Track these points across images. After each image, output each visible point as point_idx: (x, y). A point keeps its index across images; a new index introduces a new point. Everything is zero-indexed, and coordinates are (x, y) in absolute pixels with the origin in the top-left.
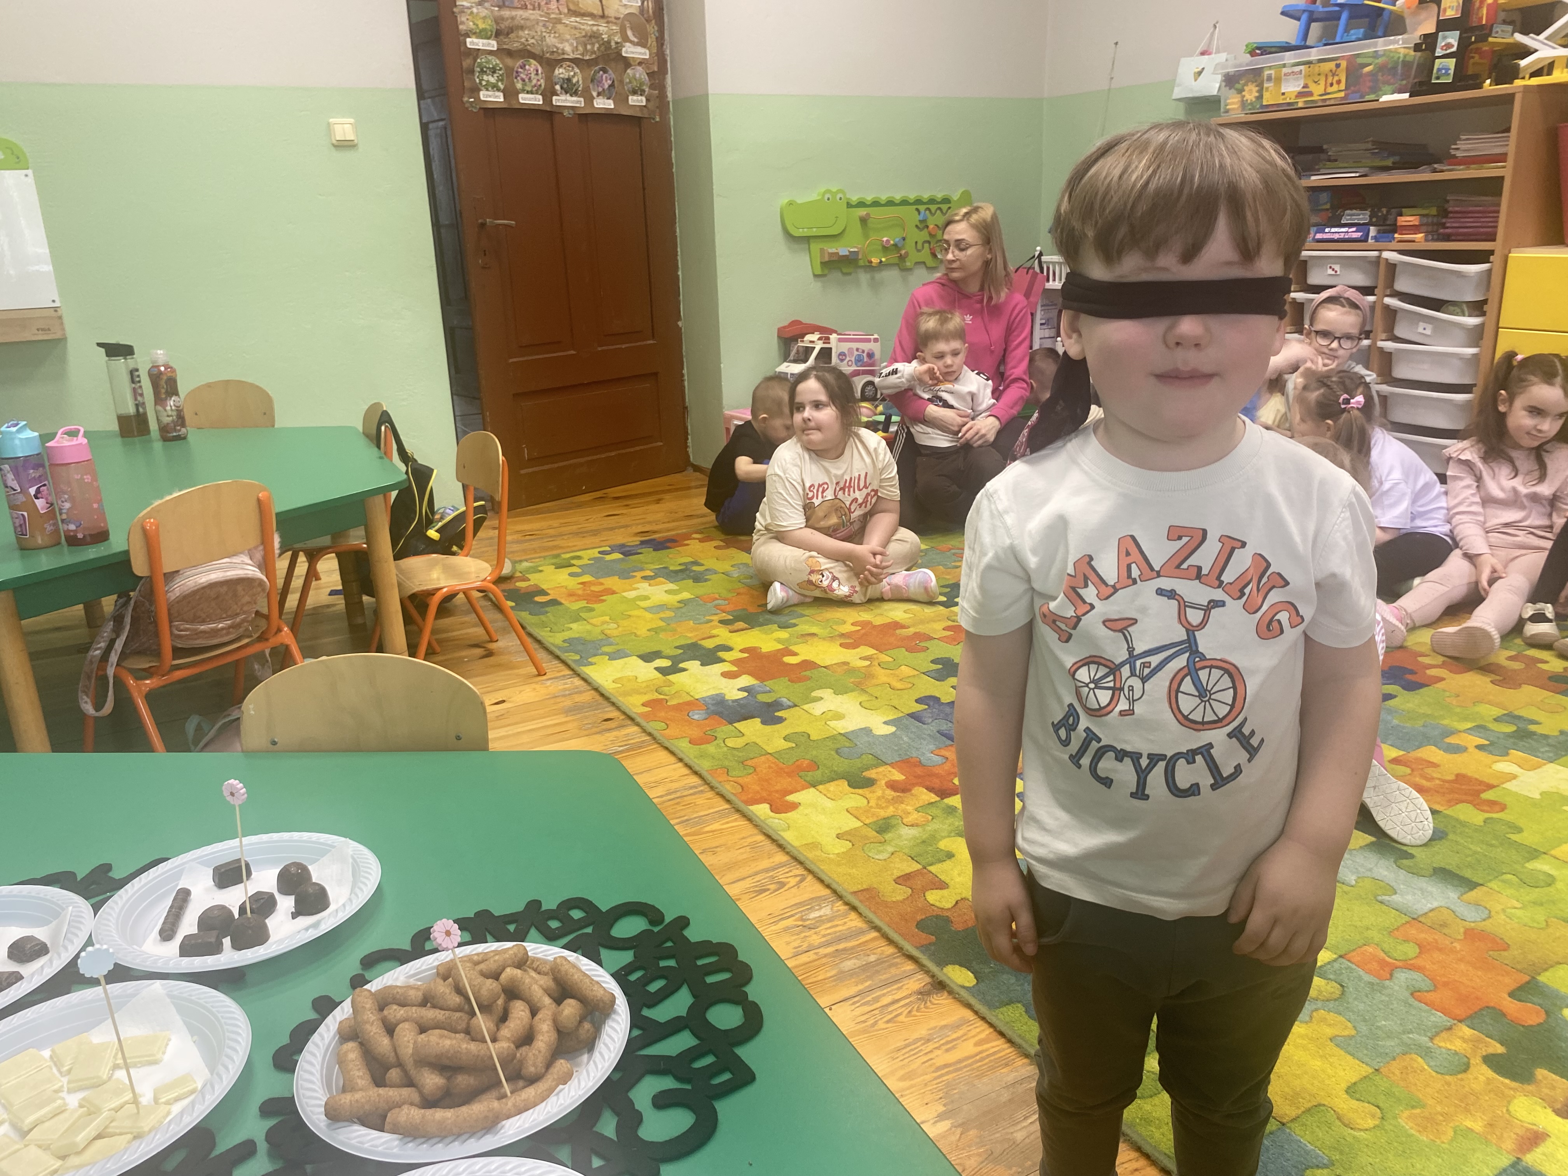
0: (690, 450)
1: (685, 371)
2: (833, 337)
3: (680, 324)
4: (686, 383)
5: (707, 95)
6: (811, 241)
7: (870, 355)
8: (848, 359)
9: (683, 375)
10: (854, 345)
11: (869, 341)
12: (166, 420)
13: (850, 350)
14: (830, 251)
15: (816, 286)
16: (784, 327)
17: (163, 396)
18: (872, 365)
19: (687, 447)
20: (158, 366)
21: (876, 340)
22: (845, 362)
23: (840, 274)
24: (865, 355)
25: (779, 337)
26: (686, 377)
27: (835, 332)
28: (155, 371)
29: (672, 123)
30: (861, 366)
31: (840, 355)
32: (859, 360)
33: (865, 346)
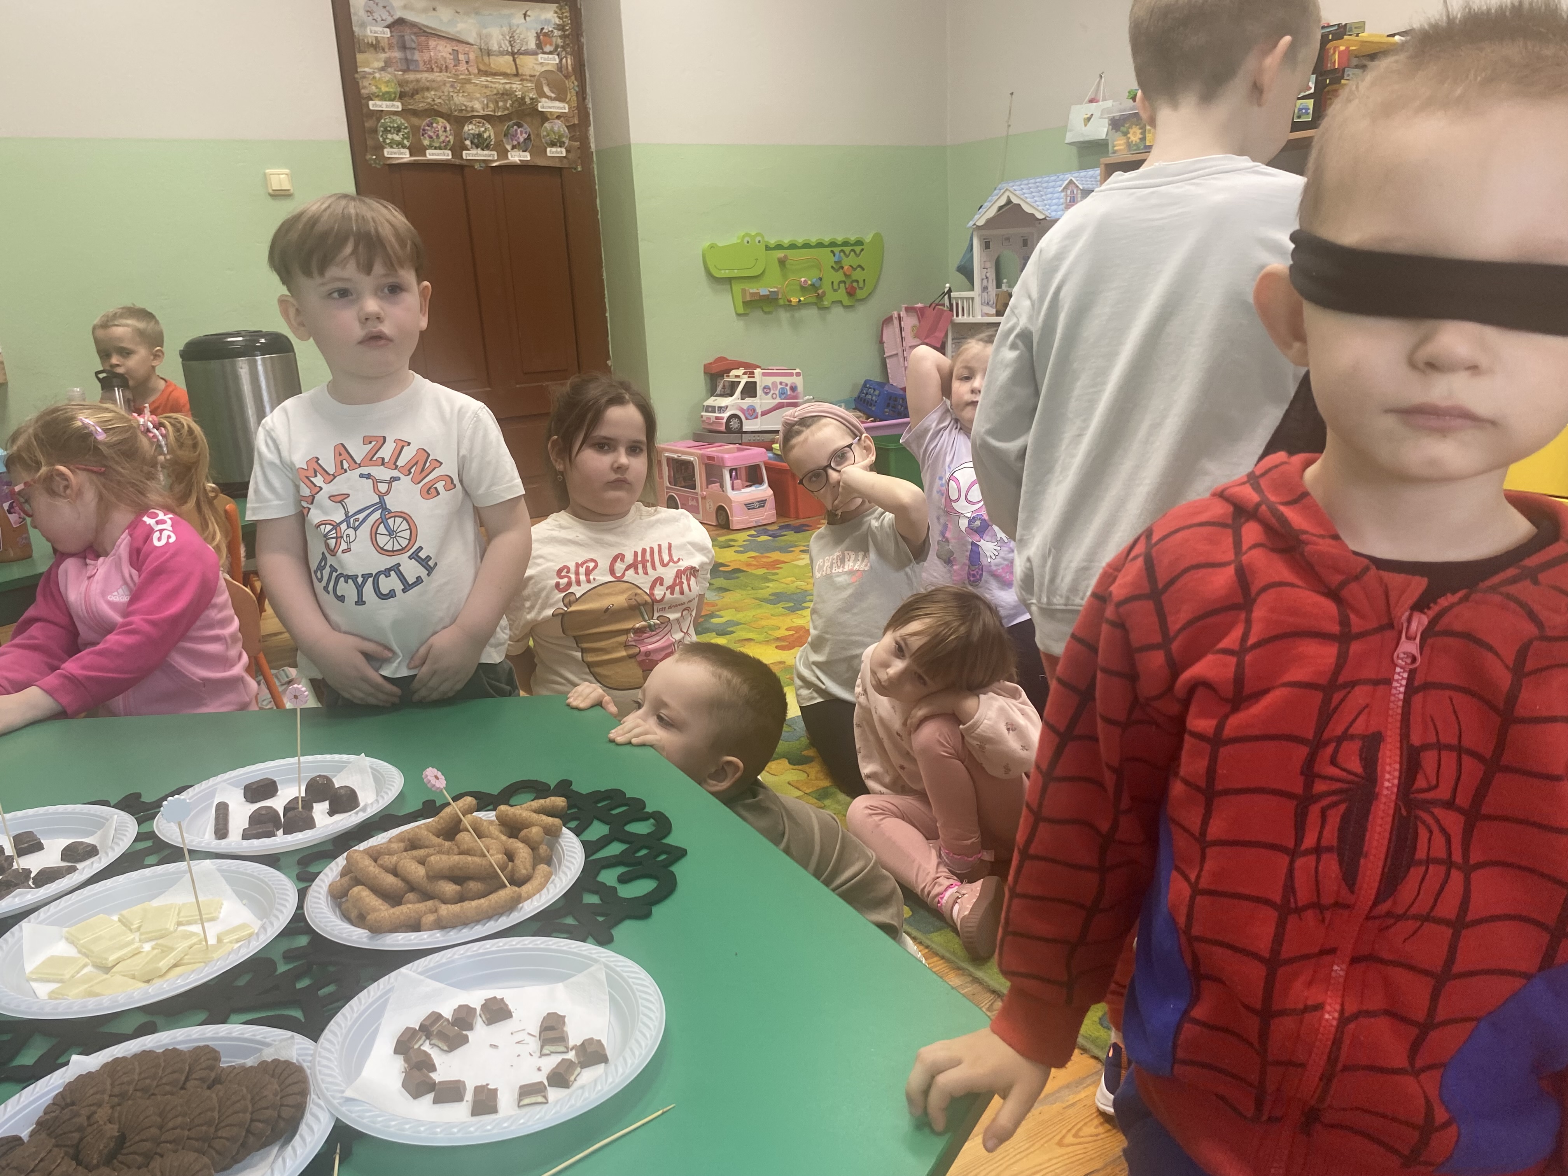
2: (757, 372)
3: (609, 362)
5: (630, 145)
6: (733, 282)
7: (793, 389)
8: (772, 392)
10: (778, 379)
11: (791, 375)
13: (774, 383)
14: (751, 291)
15: (739, 324)
16: (710, 364)
18: (796, 398)
21: (798, 374)
22: (770, 395)
23: (761, 313)
24: (788, 388)
25: (706, 373)
27: (759, 367)
29: (596, 173)
30: (785, 399)
31: (764, 388)
32: (782, 393)
33: (789, 380)
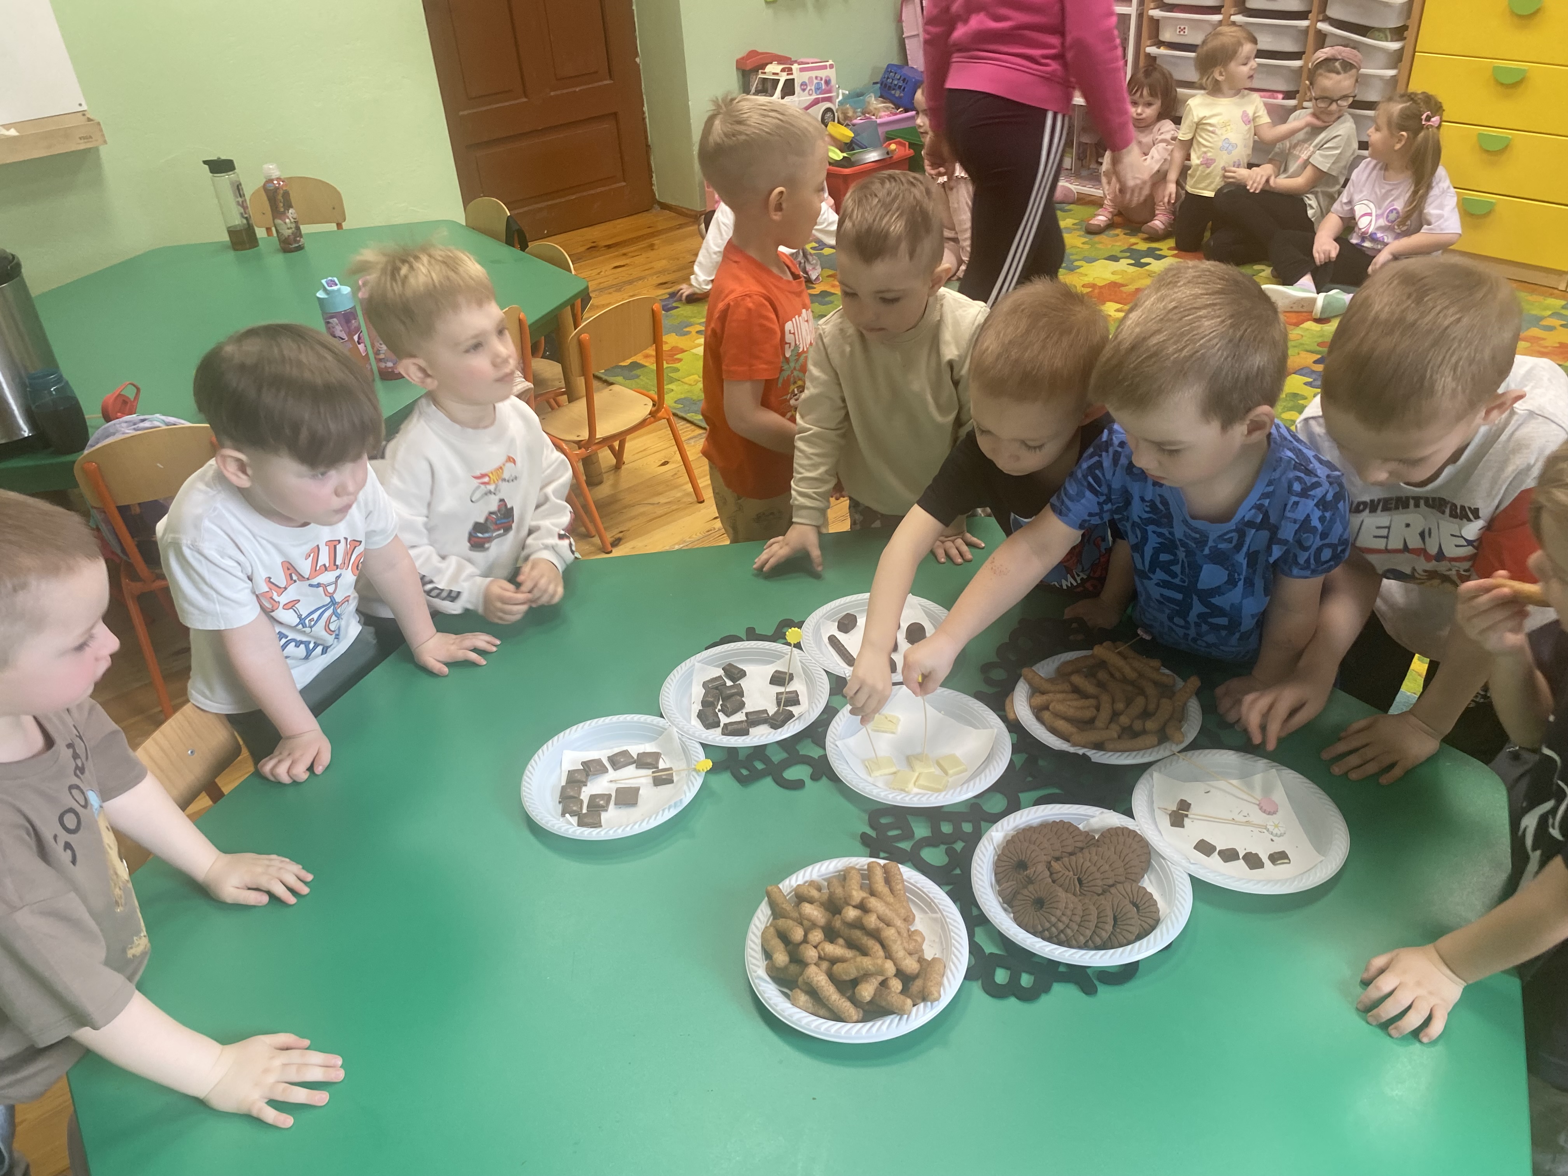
0: (655, 188)
1: (645, 109)
2: (795, 67)
3: (638, 60)
4: (647, 120)
7: (827, 82)
8: (809, 88)
9: (644, 113)
10: (814, 74)
11: (825, 67)
12: (287, 232)
13: (810, 78)
15: (768, 13)
16: (743, 58)
17: (282, 210)
18: (830, 91)
19: (652, 184)
20: (271, 181)
21: (831, 66)
22: (807, 91)
24: (823, 82)
25: (737, 68)
26: (647, 114)
27: (795, 62)
28: (270, 187)
30: (821, 94)
31: (802, 85)
32: (818, 88)
33: (823, 74)
